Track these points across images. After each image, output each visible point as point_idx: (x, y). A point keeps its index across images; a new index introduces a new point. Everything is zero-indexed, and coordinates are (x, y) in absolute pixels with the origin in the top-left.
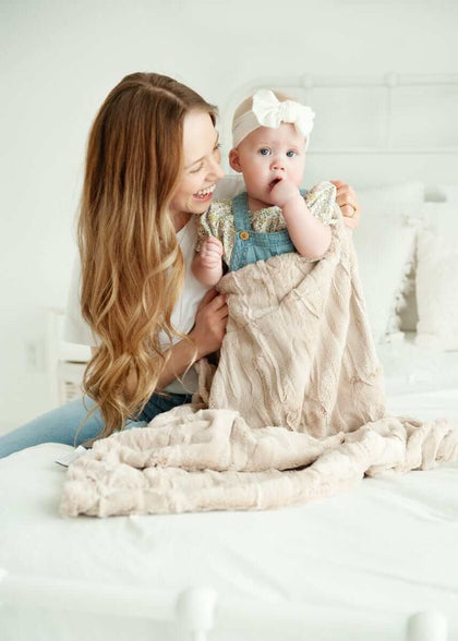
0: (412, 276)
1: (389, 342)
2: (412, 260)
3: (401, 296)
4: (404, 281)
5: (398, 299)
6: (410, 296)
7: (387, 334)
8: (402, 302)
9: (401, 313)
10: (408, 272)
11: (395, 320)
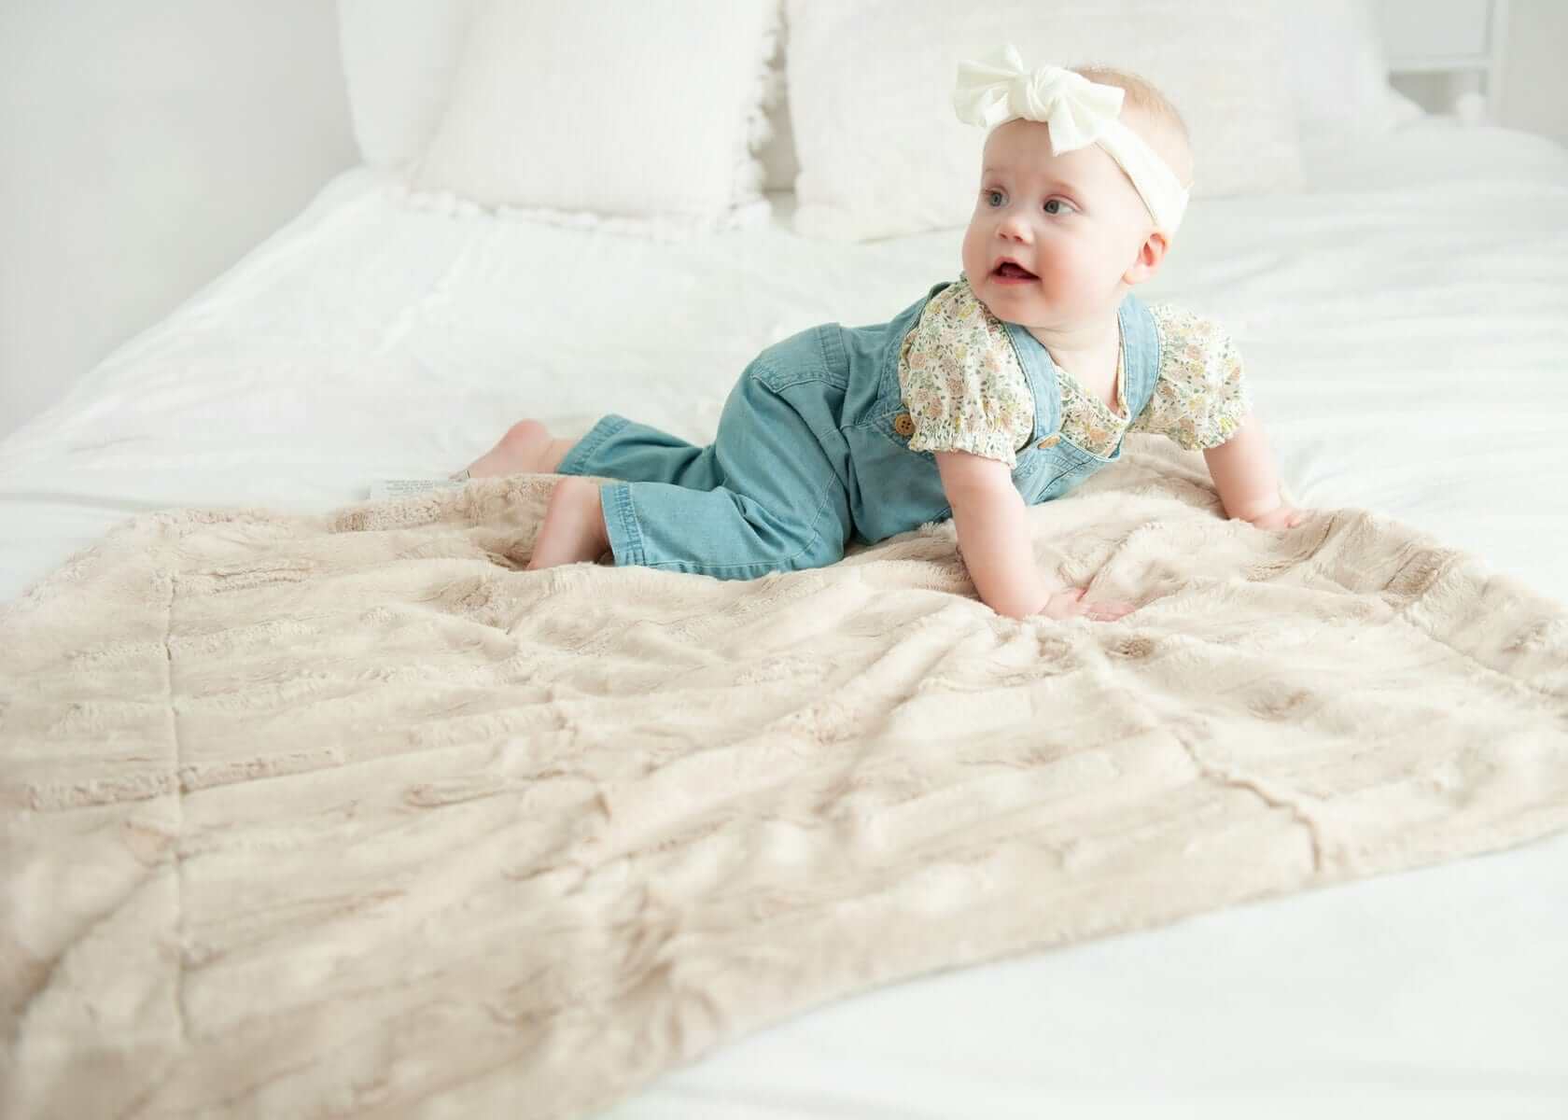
0: (778, 62)
1: (736, 228)
2: (776, 24)
3: (758, 114)
4: (763, 78)
5: (751, 120)
6: (777, 111)
7: (734, 207)
8: (762, 129)
9: (761, 154)
10: (769, 53)
11: (750, 172)
